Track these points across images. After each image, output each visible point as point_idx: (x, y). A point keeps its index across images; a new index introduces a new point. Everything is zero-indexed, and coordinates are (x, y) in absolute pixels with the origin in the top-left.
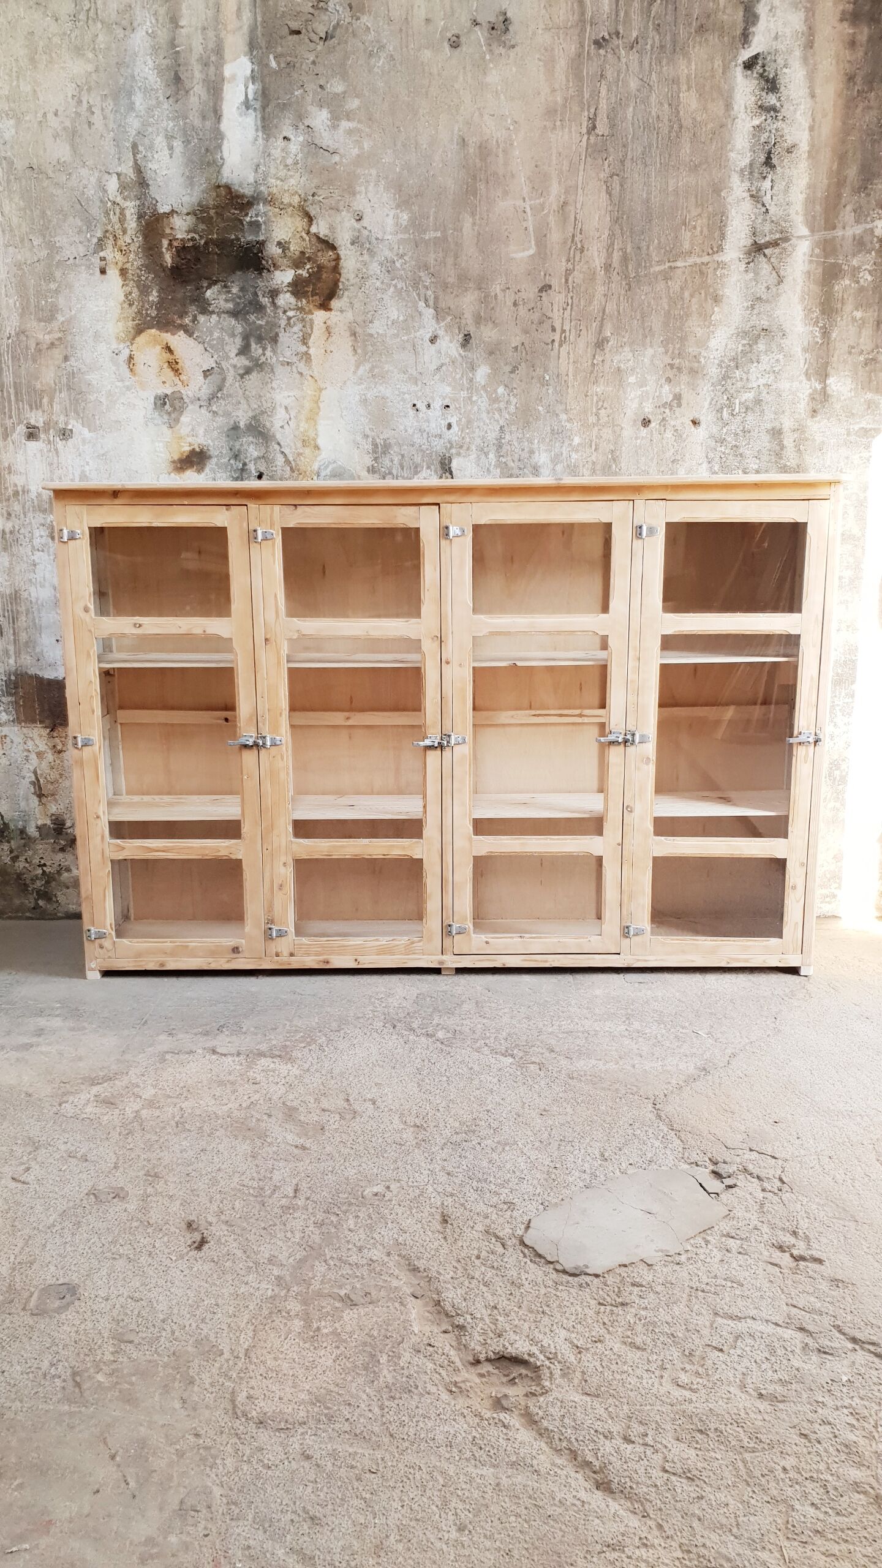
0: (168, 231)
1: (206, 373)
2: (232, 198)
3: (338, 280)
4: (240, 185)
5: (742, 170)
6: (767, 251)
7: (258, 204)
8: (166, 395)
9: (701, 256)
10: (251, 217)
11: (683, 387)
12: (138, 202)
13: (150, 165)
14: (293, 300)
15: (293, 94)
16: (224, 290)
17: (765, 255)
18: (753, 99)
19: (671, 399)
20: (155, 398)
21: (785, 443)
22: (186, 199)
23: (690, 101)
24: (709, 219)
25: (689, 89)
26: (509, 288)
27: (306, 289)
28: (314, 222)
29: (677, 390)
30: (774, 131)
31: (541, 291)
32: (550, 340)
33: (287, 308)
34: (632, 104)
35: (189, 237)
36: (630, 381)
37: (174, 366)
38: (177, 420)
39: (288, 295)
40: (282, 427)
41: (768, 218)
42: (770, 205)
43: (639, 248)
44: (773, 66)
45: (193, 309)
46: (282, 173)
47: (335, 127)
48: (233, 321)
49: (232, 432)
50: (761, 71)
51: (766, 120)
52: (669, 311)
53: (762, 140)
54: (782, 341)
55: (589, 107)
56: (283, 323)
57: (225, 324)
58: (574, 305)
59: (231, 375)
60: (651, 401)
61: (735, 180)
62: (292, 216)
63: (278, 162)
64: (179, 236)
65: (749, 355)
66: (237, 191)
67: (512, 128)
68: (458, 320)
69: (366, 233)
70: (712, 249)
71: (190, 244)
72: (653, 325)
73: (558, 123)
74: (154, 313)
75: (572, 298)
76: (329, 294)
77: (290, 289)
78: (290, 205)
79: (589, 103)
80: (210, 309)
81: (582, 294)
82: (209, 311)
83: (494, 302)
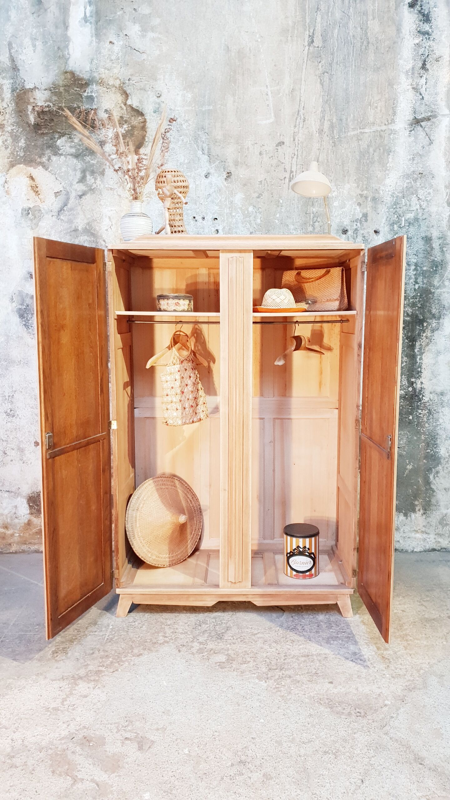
0: (32, 100)
1: (57, 194)
2: (75, 80)
3: (145, 135)
4: (81, 71)
5: (407, 71)
6: (422, 124)
7: (92, 85)
8: (30, 208)
9: (381, 126)
10: (88, 93)
11: (369, 209)
12: (12, 81)
13: (20, 57)
15: (116, 13)
16: (69, 140)
17: (421, 126)
18: (415, 26)
19: (361, 216)
20: (22, 210)
21: (434, 245)
22: (44, 80)
23: (374, 26)
24: (386, 102)
25: (374, 18)
26: (256, 143)
28: (129, 97)
29: (365, 211)
30: (427, 47)
31: (277, 146)
32: (283, 178)
33: (111, 154)
34: (337, 27)
35: (46, 105)
36: (334, 204)
37: (35, 189)
38: (37, 225)
39: (111, 145)
40: (107, 230)
41: (423, 102)
42: (425, 94)
43: (341, 120)
44: (428, 6)
45: (48, 152)
46: (109, 64)
47: (143, 36)
48: (75, 161)
49: (73, 233)
50: (420, 9)
51: (422, 40)
52: (360, 160)
53: (420, 53)
54: (432, 181)
55: (309, 28)
57: (70, 162)
58: (299, 155)
59: (73, 195)
60: (348, 218)
61: (403, 78)
62: (115, 93)
63: (106, 58)
64: (40, 104)
65: (411, 189)
66: (78, 76)
67: (259, 40)
68: (223, 163)
69: (163, 105)
70: (388, 121)
71: (47, 109)
72: (349, 169)
73: (289, 38)
75: (297, 150)
76: (139, 144)
77: (113, 141)
78: (114, 86)
79: (309, 26)
80: (60, 152)
81: (304, 148)
82: (59, 154)
83: (247, 152)
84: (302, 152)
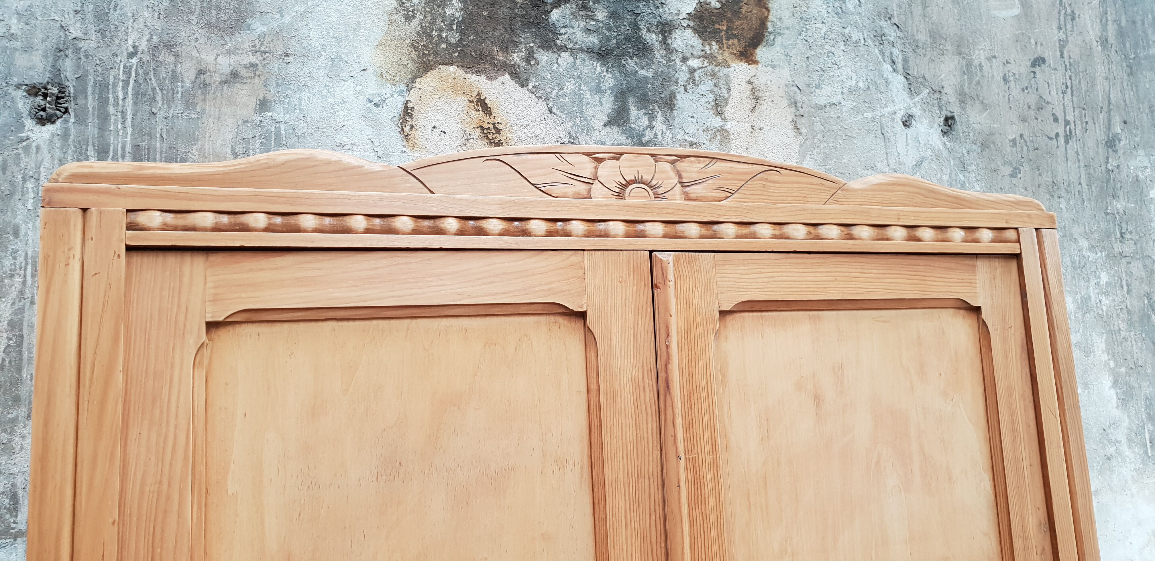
3: (766, 18)
14: (696, 41)
27: (717, 26)
31: (1033, 65)
33: (688, 55)
37: (492, 136)
39: (689, 33)
45: (526, 39)
48: (598, 67)
56: (683, 76)
57: (586, 70)
58: (1074, 89)
68: (937, 96)
74: (454, 38)
75: (1070, 79)
76: (753, 38)
77: (692, 24)
80: (558, 42)
81: (1081, 74)
82: (556, 45)
83: (979, 73)
84: (1080, 82)
